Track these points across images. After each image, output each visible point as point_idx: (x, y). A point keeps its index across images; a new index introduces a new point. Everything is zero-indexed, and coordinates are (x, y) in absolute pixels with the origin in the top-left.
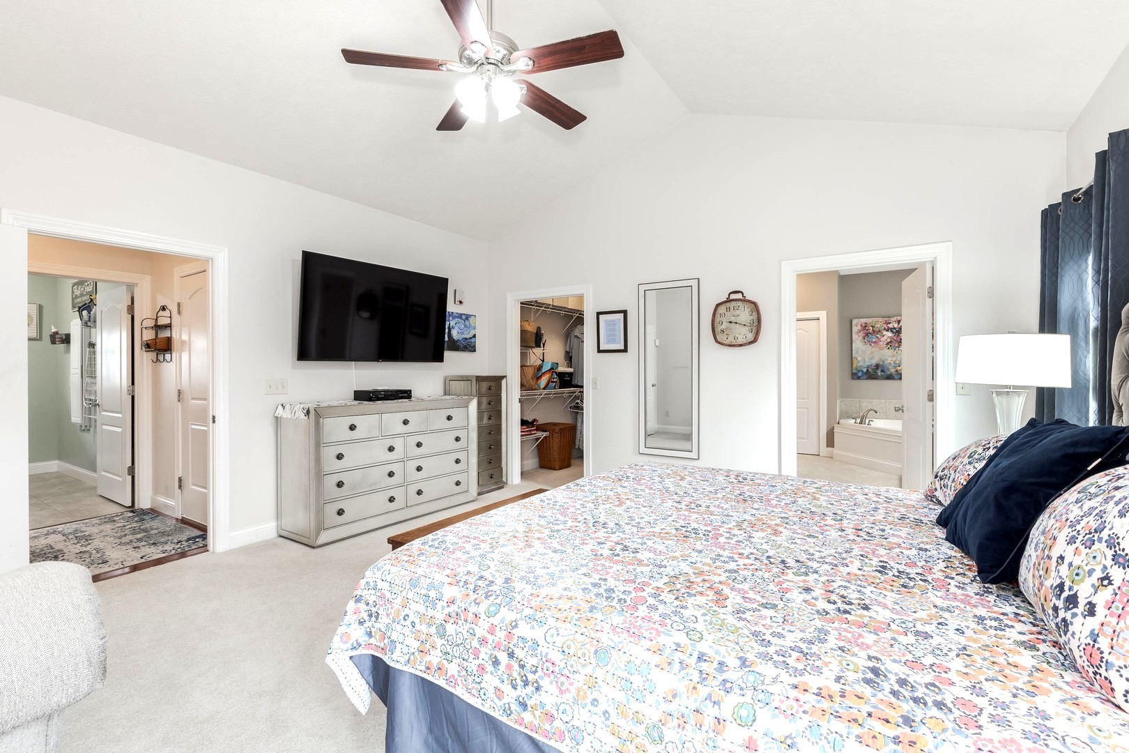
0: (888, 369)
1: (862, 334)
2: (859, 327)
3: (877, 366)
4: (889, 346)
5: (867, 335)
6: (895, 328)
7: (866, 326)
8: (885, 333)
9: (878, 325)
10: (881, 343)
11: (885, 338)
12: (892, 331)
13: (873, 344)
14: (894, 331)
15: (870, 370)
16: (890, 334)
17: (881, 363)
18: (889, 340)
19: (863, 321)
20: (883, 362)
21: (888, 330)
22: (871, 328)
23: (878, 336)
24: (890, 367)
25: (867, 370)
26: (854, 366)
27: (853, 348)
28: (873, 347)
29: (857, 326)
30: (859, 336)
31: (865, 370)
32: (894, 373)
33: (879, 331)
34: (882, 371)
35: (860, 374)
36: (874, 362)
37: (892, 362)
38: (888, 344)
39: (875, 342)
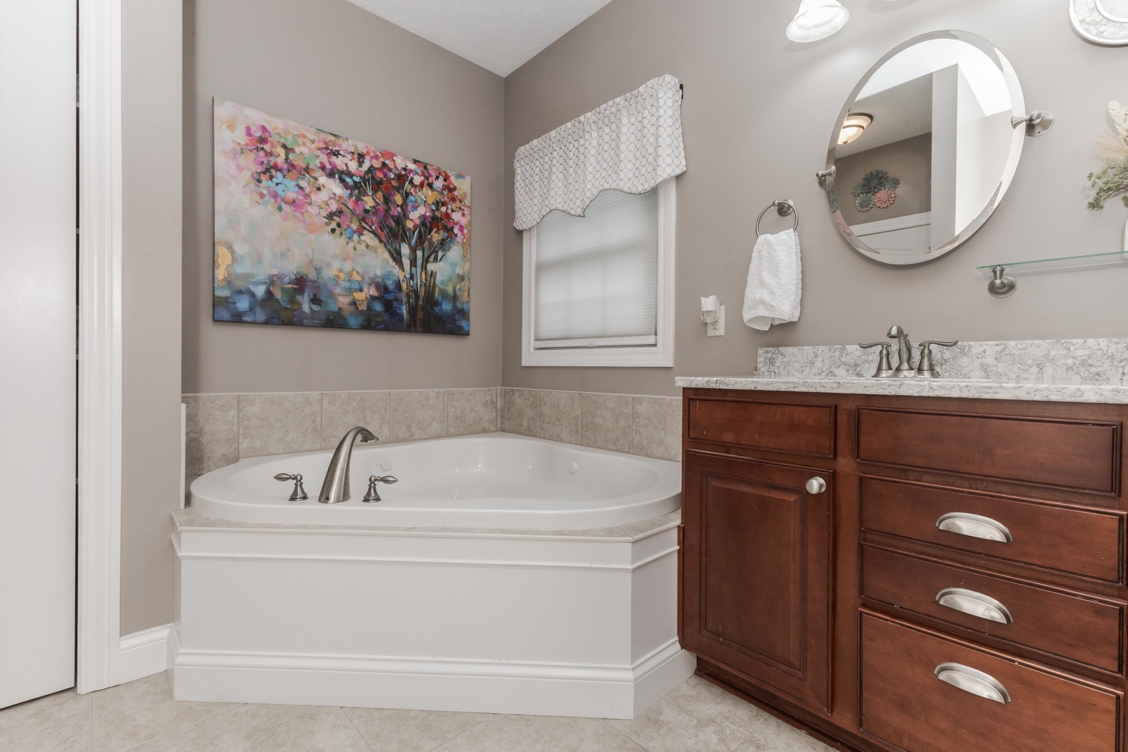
0: (332, 295)
1: (250, 163)
2: (240, 137)
3: (301, 282)
4: (334, 225)
5: (269, 170)
6: (350, 175)
7: (263, 140)
8: (323, 180)
9: (305, 150)
10: (312, 210)
11: (324, 195)
12: (342, 181)
13: (286, 208)
14: (348, 180)
15: (278, 294)
16: (335, 187)
17: (312, 275)
18: (334, 207)
19: (256, 117)
20: (318, 270)
21: (331, 175)
22: (282, 152)
23: (303, 183)
24: (338, 291)
25: (269, 293)
26: (220, 274)
27: (217, 207)
28: (285, 219)
29: (231, 127)
30: (240, 169)
31: (260, 291)
32: (347, 309)
33: (307, 170)
34: (315, 300)
35: (243, 304)
36: (290, 267)
37: (342, 275)
38: (331, 216)
39: (293, 203)
